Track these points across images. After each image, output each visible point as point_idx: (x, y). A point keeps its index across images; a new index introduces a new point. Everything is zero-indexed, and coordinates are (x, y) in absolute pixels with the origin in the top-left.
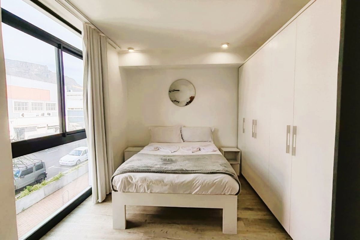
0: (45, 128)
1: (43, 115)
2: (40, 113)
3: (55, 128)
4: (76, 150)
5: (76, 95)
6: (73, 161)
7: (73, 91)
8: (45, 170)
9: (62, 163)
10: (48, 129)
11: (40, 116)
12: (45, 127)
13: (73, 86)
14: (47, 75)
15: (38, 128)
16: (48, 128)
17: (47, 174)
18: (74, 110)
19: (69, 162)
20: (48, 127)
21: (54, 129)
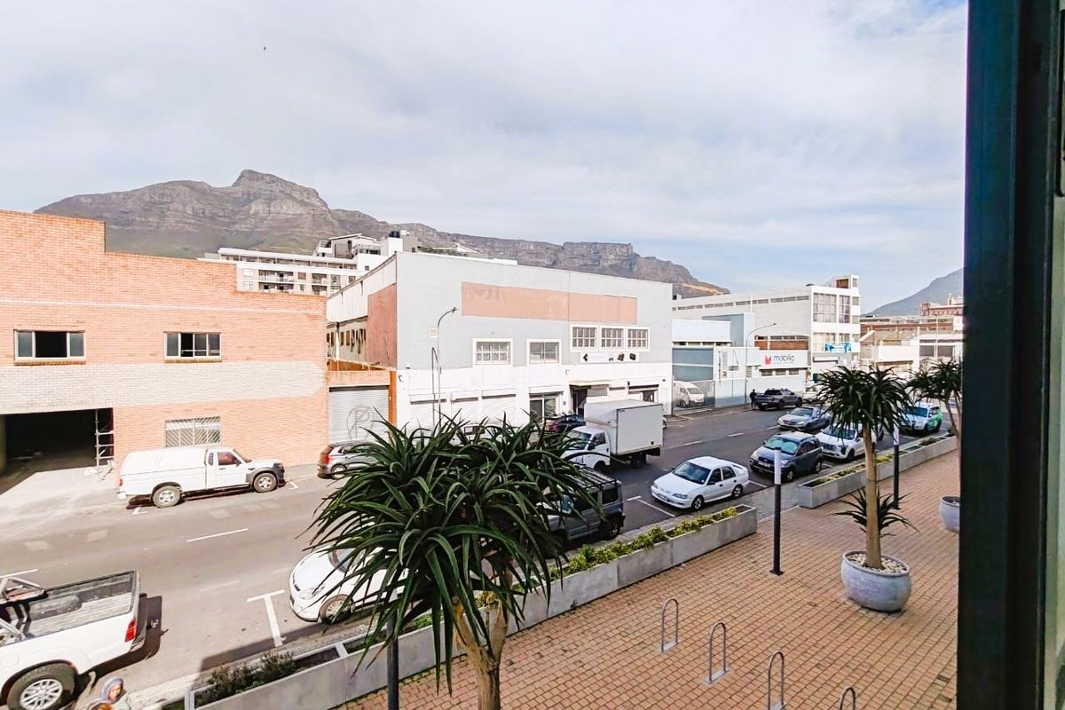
0: (622, 391)
1: (621, 357)
2: (616, 352)
3: (643, 392)
4: (692, 465)
5: (692, 307)
6: (686, 496)
7: (683, 298)
8: (621, 506)
9: (658, 495)
10: (629, 393)
11: (616, 359)
12: (623, 388)
13: (685, 285)
14: (630, 265)
15: (611, 389)
16: (631, 390)
17: (624, 517)
18: (687, 346)
19: (675, 495)
20: (630, 388)
21: (642, 394)
